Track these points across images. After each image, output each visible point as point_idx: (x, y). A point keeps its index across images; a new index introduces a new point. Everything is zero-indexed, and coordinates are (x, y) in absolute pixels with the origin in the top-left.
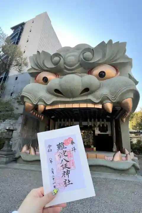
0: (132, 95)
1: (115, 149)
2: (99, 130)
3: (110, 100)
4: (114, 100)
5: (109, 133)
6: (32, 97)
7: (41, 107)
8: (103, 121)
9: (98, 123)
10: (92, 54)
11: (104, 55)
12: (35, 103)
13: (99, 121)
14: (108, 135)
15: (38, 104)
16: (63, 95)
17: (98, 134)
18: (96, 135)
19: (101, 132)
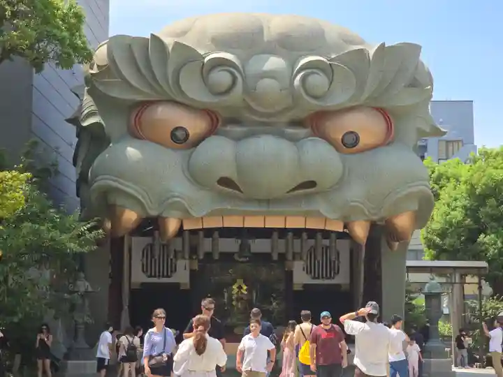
2: (309, 271)
4: (375, 214)
5: (342, 279)
6: (144, 193)
10: (329, 78)
11: (361, 86)
12: (153, 213)
14: (338, 286)
15: (164, 215)
16: (239, 190)
17: (305, 286)
18: (296, 288)
19: (314, 278)
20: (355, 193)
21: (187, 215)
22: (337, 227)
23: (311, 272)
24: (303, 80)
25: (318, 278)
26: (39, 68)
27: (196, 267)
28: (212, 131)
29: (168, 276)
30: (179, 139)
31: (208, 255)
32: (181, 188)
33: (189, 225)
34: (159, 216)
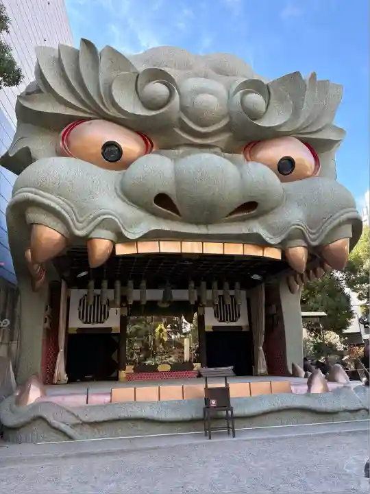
0: (348, 231)
1: (262, 366)
2: (216, 314)
3: (305, 239)
5: (242, 322)
6: (68, 208)
7: (102, 246)
8: (220, 287)
9: (209, 294)
10: (266, 101)
11: (296, 112)
12: (80, 233)
13: (209, 287)
14: (240, 327)
15: (92, 235)
16: (176, 211)
17: (214, 328)
18: (206, 330)
19: (221, 321)
21: (121, 238)
22: (274, 254)
23: (218, 317)
25: (224, 321)
27: (125, 313)
29: (101, 322)
31: (136, 303)
32: (113, 206)
33: (121, 250)
34: (87, 239)
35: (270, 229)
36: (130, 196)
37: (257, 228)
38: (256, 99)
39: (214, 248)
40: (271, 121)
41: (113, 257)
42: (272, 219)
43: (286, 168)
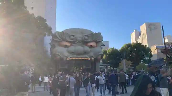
3: (93, 57)
11: (93, 39)
14: (90, 68)
16: (75, 54)
17: (85, 68)
20: (92, 54)
21: (67, 58)
22: (89, 59)
24: (84, 37)
26: (45, 36)
28: (71, 45)
30: (66, 46)
32: (66, 54)
33: (67, 59)
34: (63, 58)
35: (88, 55)
36: (69, 52)
37: (87, 56)
38: (86, 38)
39: (80, 59)
40: (89, 40)
41: (66, 60)
42: (89, 54)
43: (91, 47)
